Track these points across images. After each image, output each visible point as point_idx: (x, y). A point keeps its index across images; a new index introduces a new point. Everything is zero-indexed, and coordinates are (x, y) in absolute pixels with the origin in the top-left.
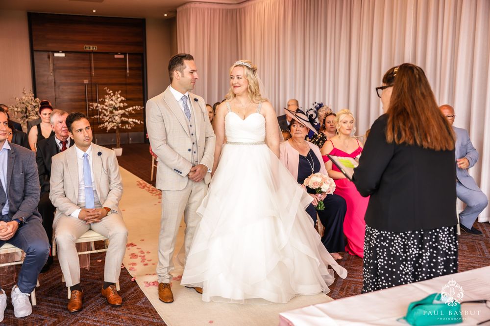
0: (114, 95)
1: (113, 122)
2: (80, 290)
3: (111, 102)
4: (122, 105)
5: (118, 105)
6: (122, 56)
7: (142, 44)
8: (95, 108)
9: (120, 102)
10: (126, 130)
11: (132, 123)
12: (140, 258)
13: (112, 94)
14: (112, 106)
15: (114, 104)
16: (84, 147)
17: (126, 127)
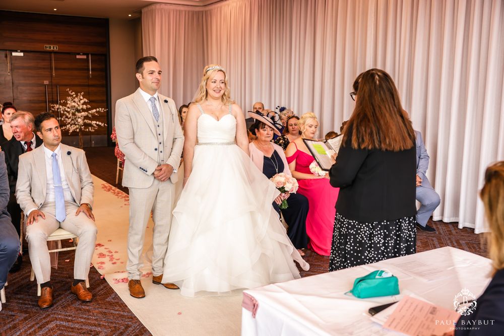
0: (77, 96)
1: (76, 125)
2: (50, 287)
3: (73, 104)
4: (85, 107)
5: (81, 107)
6: (85, 57)
7: (106, 44)
8: (56, 110)
9: (83, 104)
10: (90, 133)
11: (95, 125)
12: (108, 257)
13: (74, 96)
14: (74, 108)
15: (77, 106)
16: (52, 146)
17: (89, 129)
